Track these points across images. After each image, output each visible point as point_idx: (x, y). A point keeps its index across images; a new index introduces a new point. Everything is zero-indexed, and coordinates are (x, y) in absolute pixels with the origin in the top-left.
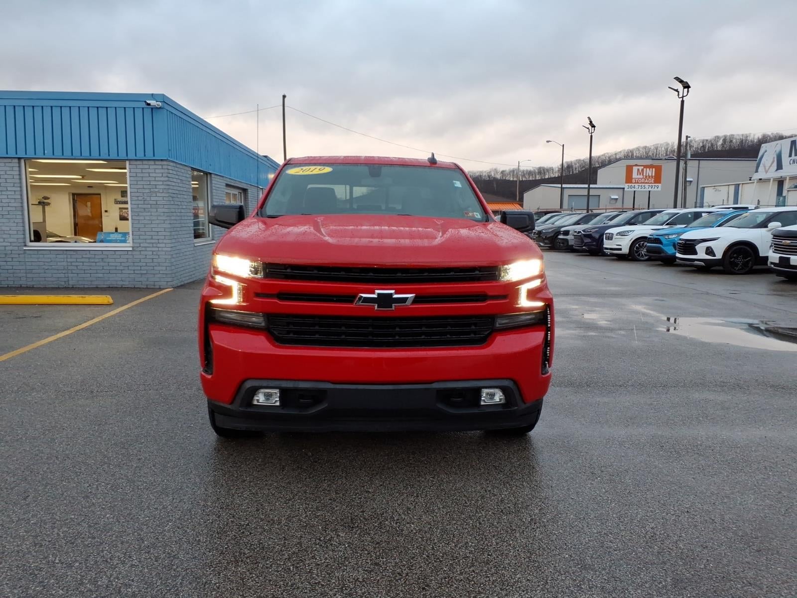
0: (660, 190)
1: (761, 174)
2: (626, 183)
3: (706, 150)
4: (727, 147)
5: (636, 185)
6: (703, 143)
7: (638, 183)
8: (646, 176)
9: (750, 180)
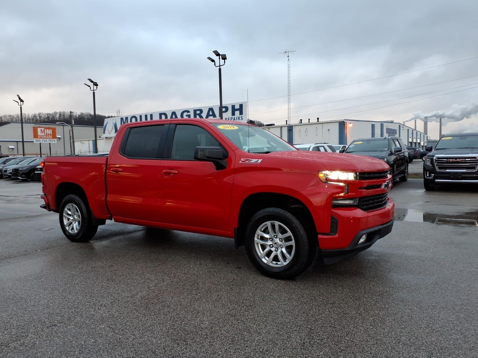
0: (56, 142)
1: (107, 135)
2: (34, 138)
3: (50, 119)
4: (62, 118)
5: (41, 139)
6: (48, 115)
7: (42, 138)
8: (47, 134)
9: (100, 138)
